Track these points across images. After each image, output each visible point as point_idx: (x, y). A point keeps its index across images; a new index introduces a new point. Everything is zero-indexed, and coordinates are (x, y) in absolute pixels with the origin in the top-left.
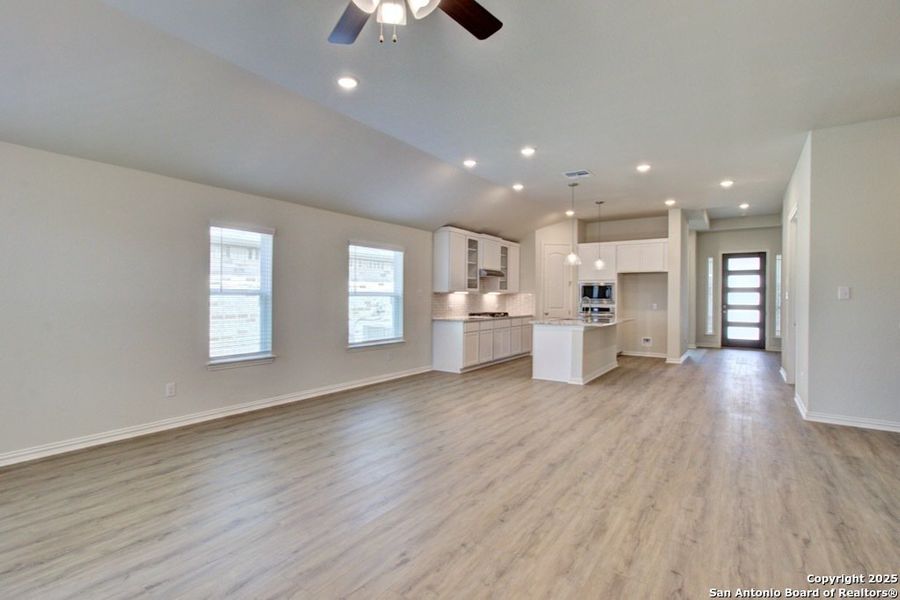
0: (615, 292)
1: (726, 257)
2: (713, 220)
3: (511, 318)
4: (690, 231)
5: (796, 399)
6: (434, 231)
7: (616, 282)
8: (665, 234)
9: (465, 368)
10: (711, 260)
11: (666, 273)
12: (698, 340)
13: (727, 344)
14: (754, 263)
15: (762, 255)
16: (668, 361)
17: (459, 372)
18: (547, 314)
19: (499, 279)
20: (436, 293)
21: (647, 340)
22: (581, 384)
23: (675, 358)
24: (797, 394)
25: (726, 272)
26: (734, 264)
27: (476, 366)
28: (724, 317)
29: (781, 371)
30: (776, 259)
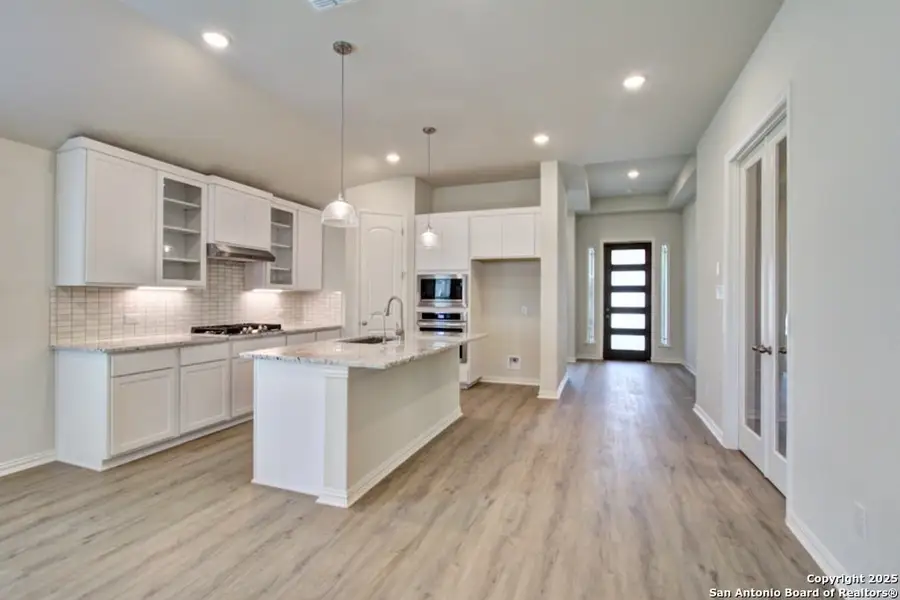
0: (469, 290)
1: (609, 247)
2: (595, 200)
3: (285, 333)
4: (569, 211)
5: (792, 528)
6: (55, 149)
7: (469, 273)
8: (534, 200)
9: (113, 459)
10: (591, 251)
11: (537, 260)
12: (578, 350)
13: (611, 355)
14: (640, 256)
15: (646, 246)
16: (542, 395)
17: (100, 468)
18: (365, 324)
19: (269, 266)
20: (65, 288)
21: (515, 360)
22: (344, 504)
23: (550, 392)
25: (608, 268)
26: (619, 257)
27: (169, 441)
28: (607, 322)
29: (695, 410)
30: (661, 251)
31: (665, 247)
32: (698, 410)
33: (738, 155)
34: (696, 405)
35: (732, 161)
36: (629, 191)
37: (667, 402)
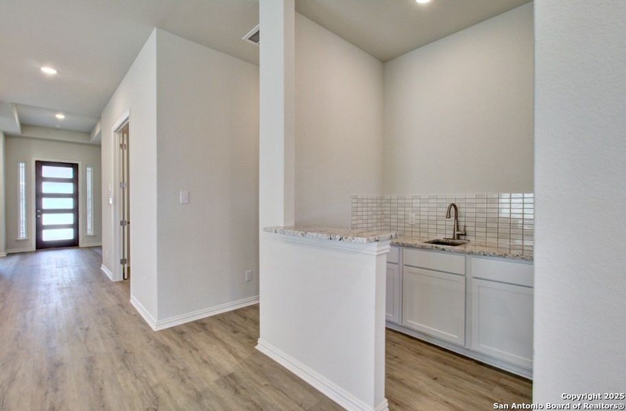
1: (39, 164)
2: (24, 125)
5: (131, 301)
10: (22, 165)
12: (7, 247)
13: (42, 246)
14: (68, 173)
15: (75, 166)
24: (132, 296)
25: (39, 179)
26: (47, 171)
28: (38, 221)
29: (102, 268)
30: (86, 171)
31: (89, 169)
32: (103, 268)
33: (119, 128)
34: (103, 265)
35: (115, 131)
36: (58, 126)
37: (84, 267)
